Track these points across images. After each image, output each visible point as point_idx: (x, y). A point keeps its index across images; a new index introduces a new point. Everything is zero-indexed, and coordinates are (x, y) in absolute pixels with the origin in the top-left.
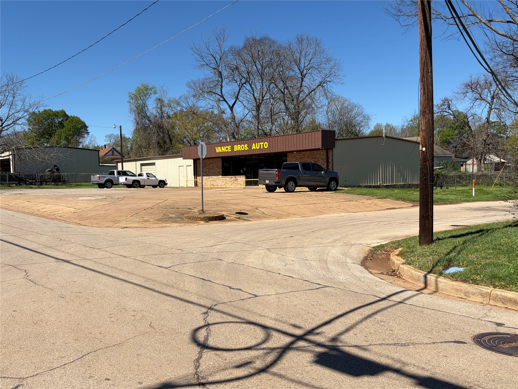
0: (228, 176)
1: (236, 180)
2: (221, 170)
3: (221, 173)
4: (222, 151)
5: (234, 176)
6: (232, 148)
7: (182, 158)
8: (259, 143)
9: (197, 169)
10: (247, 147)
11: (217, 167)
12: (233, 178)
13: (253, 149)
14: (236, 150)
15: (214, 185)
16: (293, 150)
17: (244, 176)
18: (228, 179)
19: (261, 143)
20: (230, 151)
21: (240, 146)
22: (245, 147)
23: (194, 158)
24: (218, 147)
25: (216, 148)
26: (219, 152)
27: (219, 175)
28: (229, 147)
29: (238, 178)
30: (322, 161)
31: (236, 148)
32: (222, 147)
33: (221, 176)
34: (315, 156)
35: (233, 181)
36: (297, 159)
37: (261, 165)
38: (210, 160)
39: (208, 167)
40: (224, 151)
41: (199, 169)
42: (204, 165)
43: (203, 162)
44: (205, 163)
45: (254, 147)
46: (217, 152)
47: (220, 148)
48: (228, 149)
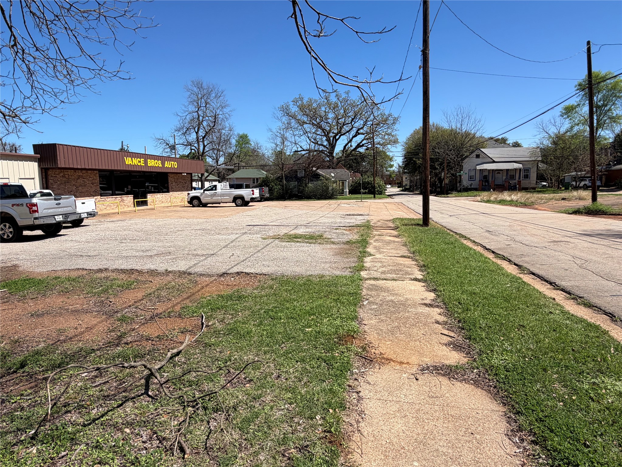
1: (123, 201)
2: (99, 188)
3: (100, 193)
4: (134, 164)
5: (120, 196)
6: (146, 162)
9: (49, 185)
10: (161, 164)
11: (93, 184)
12: (118, 198)
13: (165, 166)
17: (133, 196)
18: (110, 200)
20: (144, 165)
21: (153, 161)
22: (159, 164)
24: (128, 158)
25: (125, 158)
26: (129, 164)
27: (96, 196)
29: (125, 198)
31: (150, 163)
32: (133, 159)
33: (99, 197)
38: (77, 171)
39: (74, 183)
40: (136, 164)
41: (54, 187)
42: (64, 179)
43: (62, 174)
44: (67, 176)
45: (167, 165)
46: (127, 163)
47: (130, 159)
48: (140, 162)
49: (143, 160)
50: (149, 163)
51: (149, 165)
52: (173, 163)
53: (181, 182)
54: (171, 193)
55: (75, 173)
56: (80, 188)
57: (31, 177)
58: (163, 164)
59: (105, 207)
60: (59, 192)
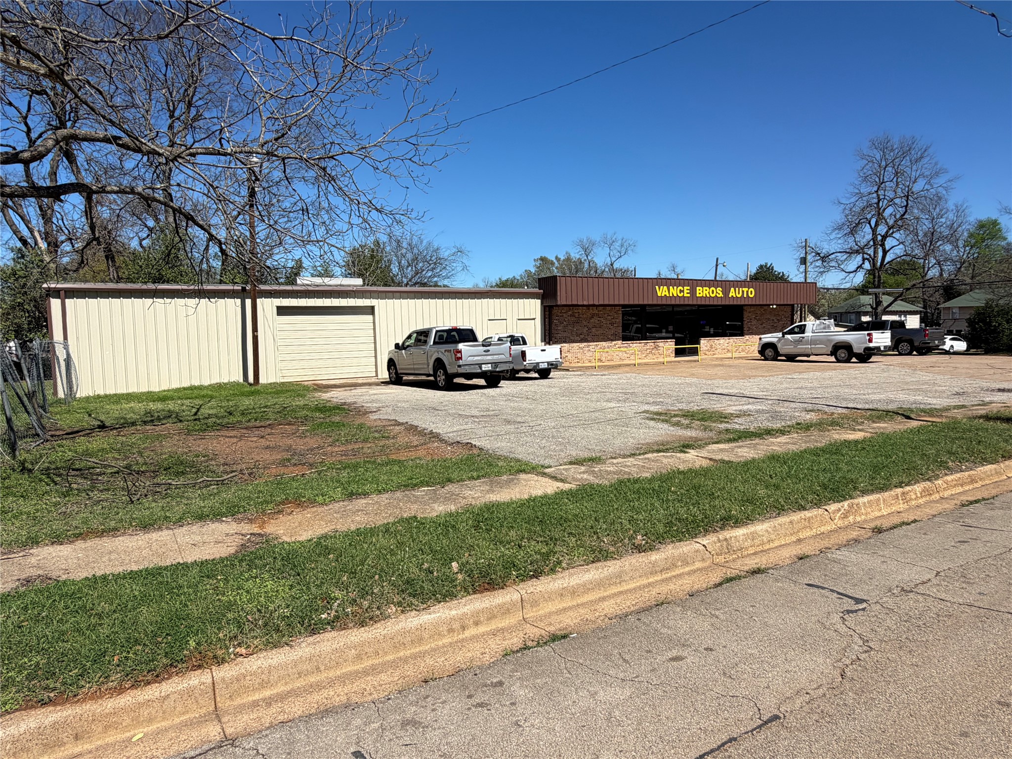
1: (657, 347)
2: (620, 330)
3: (621, 337)
4: (671, 295)
5: (653, 341)
6: (693, 292)
8: (740, 289)
10: (721, 293)
11: (612, 324)
12: (650, 344)
13: (730, 296)
14: (701, 295)
15: (603, 359)
17: (674, 340)
18: (636, 346)
20: (689, 295)
21: (707, 288)
22: (717, 292)
24: (662, 287)
25: (657, 287)
26: (663, 295)
27: (615, 340)
28: (686, 288)
29: (661, 344)
31: (701, 292)
32: (671, 287)
33: (620, 342)
35: (648, 350)
38: (592, 308)
39: (585, 323)
40: (675, 295)
41: (559, 328)
42: (573, 319)
43: (570, 313)
44: (577, 315)
45: (732, 293)
46: (659, 295)
47: (665, 288)
48: (683, 291)
49: (689, 288)
50: (698, 292)
51: (698, 295)
52: (745, 290)
55: (587, 311)
56: (594, 330)
57: (532, 317)
58: (726, 292)
59: (628, 356)
60: (565, 334)
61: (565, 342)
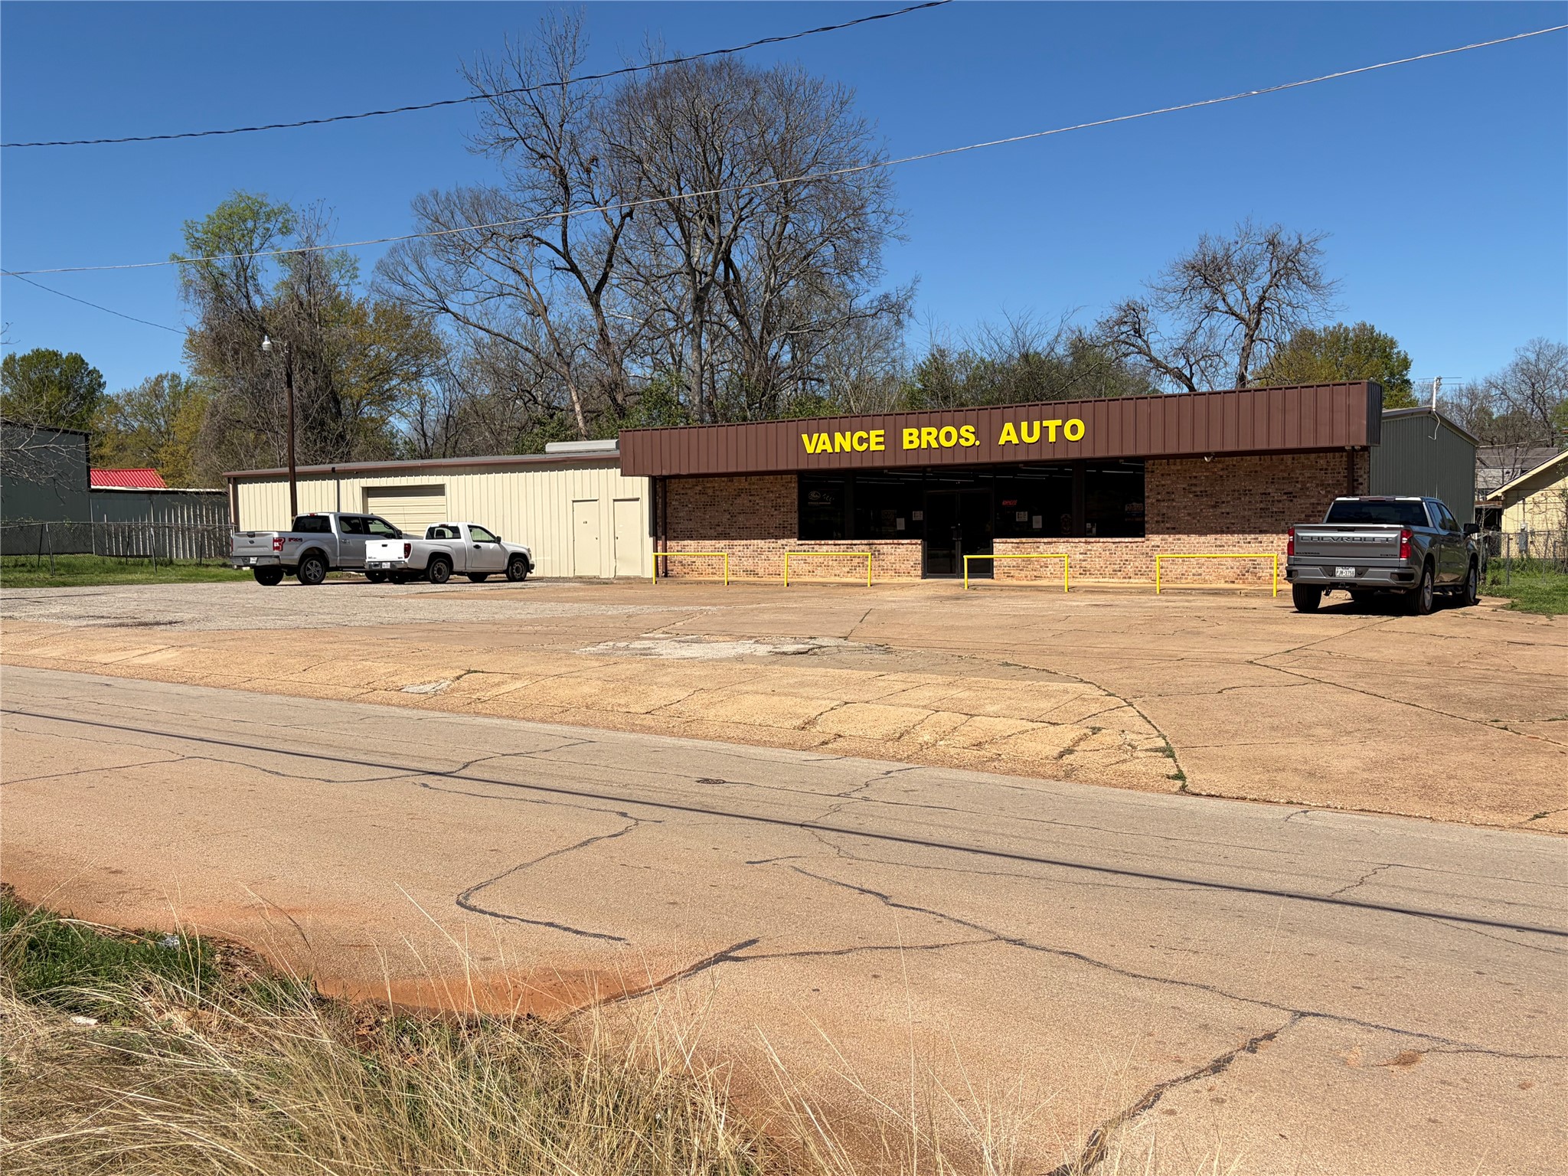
0: (830, 542)
1: (877, 555)
2: (794, 519)
3: (796, 531)
4: (837, 450)
5: (866, 542)
6: (893, 440)
7: (619, 470)
8: (1037, 425)
9: (669, 511)
10: (972, 438)
11: (776, 507)
12: (860, 548)
13: (1002, 442)
14: (915, 445)
15: (761, 572)
16: (1199, 449)
17: (919, 541)
18: (827, 551)
19: (1045, 423)
20: (882, 447)
21: (934, 430)
22: (960, 436)
23: (657, 473)
24: (816, 436)
25: (805, 437)
26: (818, 451)
27: (783, 538)
28: (873, 433)
29: (886, 549)
30: (1323, 492)
31: (914, 438)
32: (838, 435)
33: (793, 541)
34: (1286, 475)
35: (857, 560)
36: (1194, 481)
37: (1004, 503)
38: (736, 479)
39: (725, 506)
40: (848, 449)
41: (681, 514)
42: (704, 498)
43: (699, 488)
44: (710, 492)
45: (1008, 434)
46: (810, 450)
47: (824, 436)
48: (867, 440)
49: (882, 432)
50: (906, 438)
51: (906, 446)
52: (1052, 424)
53: (1247, 492)
54: (1156, 539)
55: (729, 484)
56: (741, 518)
57: (635, 497)
58: (988, 434)
59: (810, 569)
60: (691, 525)
61: (691, 538)
